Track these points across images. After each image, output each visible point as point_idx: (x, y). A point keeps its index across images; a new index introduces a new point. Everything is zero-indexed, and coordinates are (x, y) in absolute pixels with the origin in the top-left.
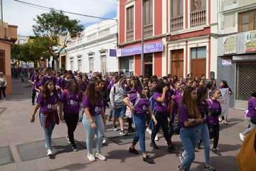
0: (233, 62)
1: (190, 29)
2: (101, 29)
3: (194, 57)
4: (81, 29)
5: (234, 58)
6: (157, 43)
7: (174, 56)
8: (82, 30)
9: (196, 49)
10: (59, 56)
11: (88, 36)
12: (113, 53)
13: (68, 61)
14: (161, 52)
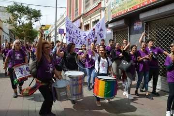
0: (112, 30)
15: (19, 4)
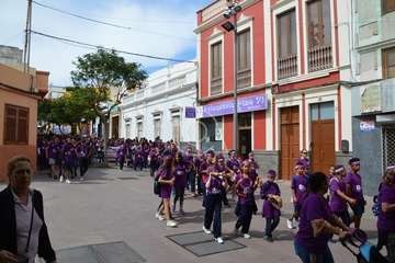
0: (377, 124)
1: (308, 76)
2: (172, 77)
3: (315, 118)
4: (142, 76)
5: (379, 119)
6: (258, 98)
7: (285, 116)
8: (143, 78)
9: (319, 105)
10: (108, 117)
11: (153, 87)
12: (190, 113)
13: (123, 124)
14: (264, 111)
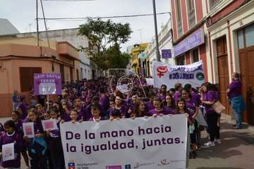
3: (242, 47)
9: (244, 30)
12: (166, 54)
15: (96, 20)
